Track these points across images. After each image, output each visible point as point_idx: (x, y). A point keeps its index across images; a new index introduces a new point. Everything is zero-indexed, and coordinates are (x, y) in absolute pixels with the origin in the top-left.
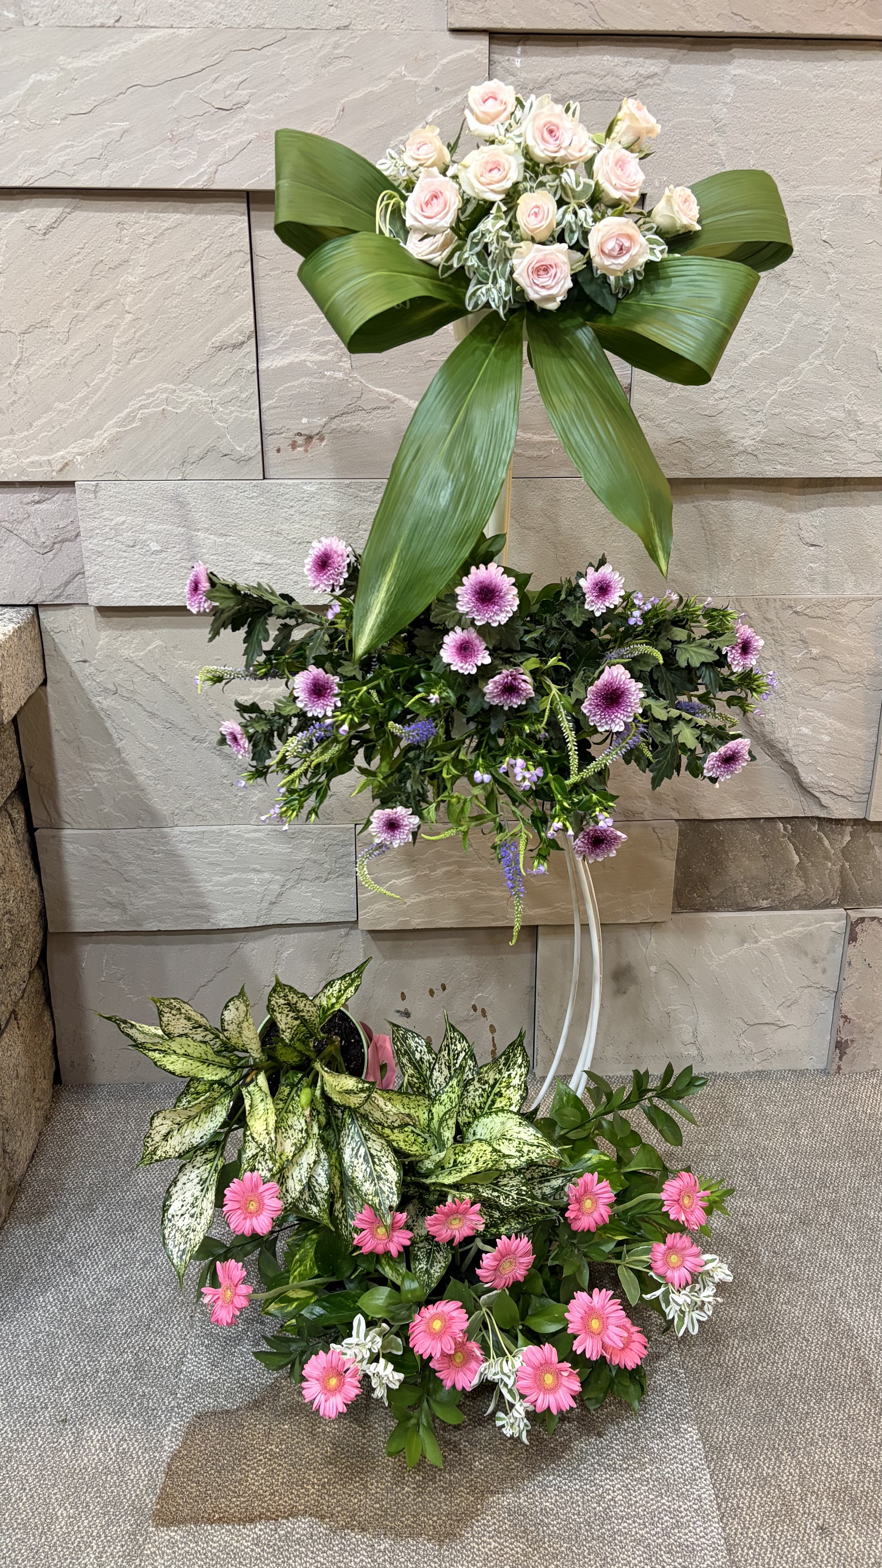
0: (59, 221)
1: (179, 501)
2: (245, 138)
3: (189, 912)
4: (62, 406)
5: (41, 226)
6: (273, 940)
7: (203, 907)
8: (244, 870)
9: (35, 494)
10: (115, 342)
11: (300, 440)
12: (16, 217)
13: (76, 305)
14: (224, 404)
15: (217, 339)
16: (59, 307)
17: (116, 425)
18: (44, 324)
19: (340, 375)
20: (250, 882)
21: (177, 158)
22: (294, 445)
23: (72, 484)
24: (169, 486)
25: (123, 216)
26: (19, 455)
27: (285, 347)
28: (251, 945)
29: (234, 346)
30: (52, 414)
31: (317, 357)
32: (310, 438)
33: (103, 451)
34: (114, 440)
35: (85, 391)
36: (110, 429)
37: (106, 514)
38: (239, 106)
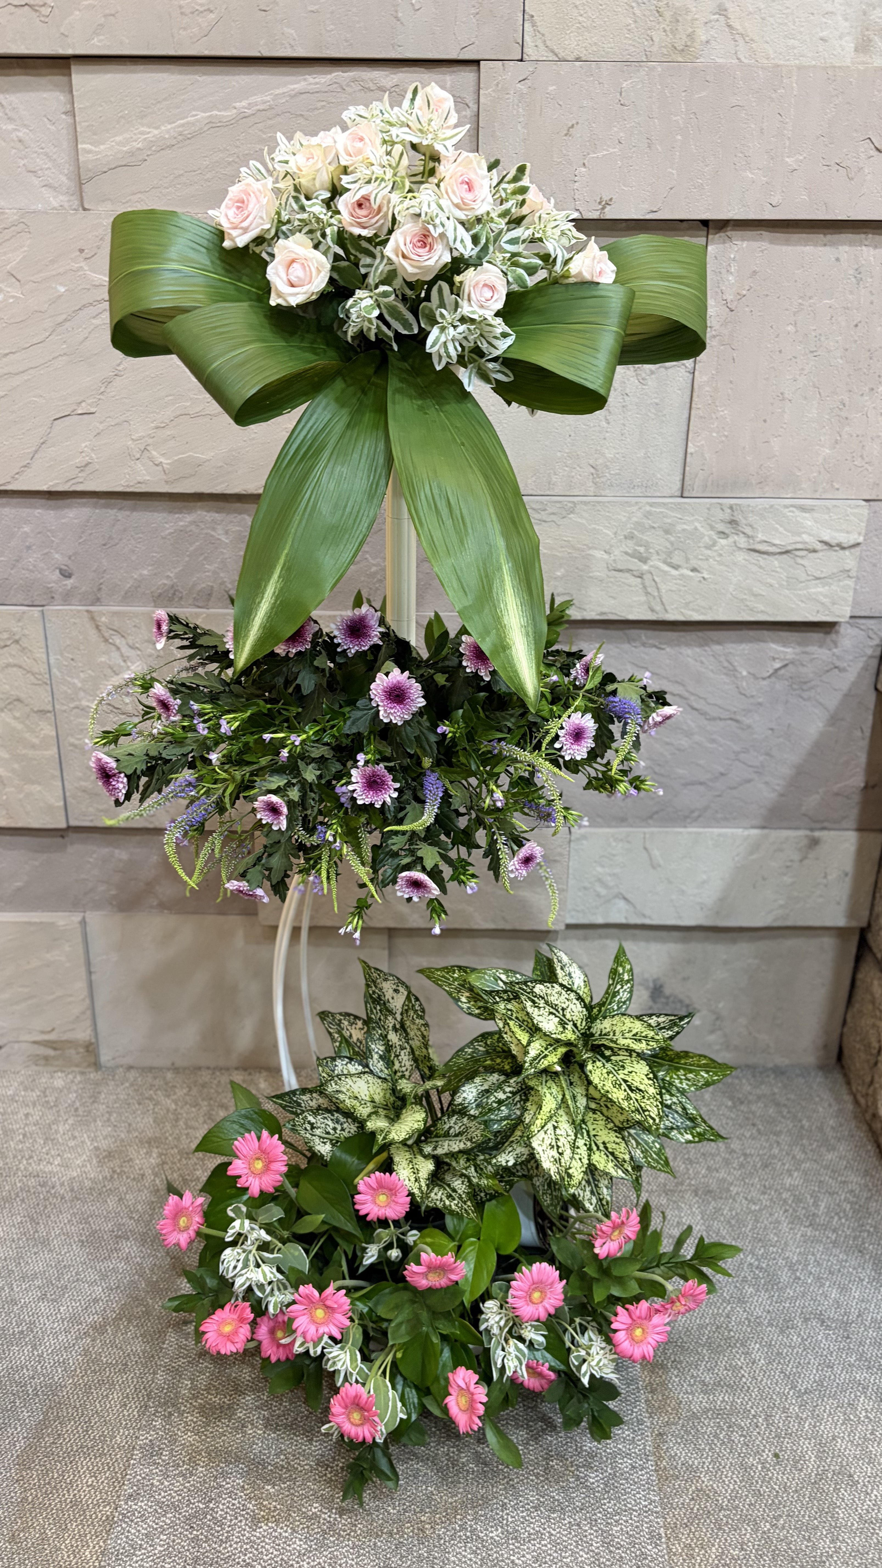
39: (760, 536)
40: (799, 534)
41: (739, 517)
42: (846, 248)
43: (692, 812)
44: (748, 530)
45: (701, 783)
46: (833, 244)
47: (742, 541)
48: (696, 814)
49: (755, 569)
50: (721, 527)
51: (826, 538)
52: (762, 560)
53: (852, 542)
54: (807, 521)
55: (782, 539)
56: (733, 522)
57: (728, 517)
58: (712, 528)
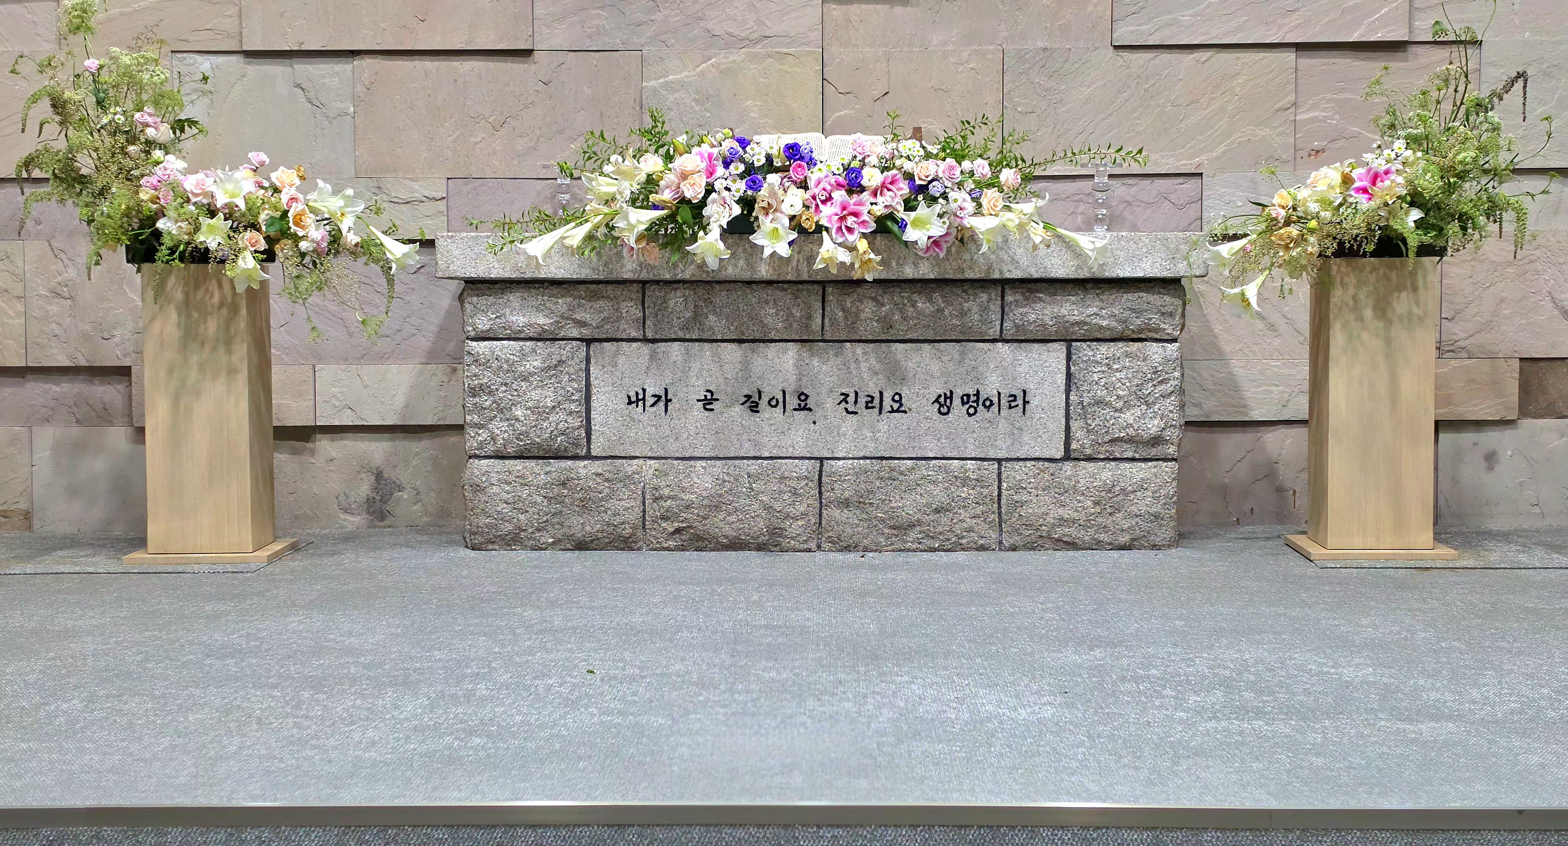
0: (1211, 57)
1: (1253, 181)
2: (1298, 22)
3: (1237, 409)
4: (1200, 138)
5: (1202, 60)
6: (1282, 431)
7: (1245, 407)
8: (1269, 385)
9: (1181, 180)
10: (1229, 108)
11: (1313, 153)
12: (1191, 56)
13: (1213, 93)
14: (1278, 135)
15: (1277, 106)
16: (1205, 94)
17: (1225, 146)
18: (1197, 101)
19: (1335, 122)
20: (1272, 392)
21: (1269, 30)
22: (1310, 155)
23: (1202, 174)
24: (1249, 174)
25: (1239, 55)
26: (1178, 161)
27: (1308, 110)
28: (1268, 435)
29: (1285, 109)
30: (1195, 141)
31: (1324, 114)
32: (1318, 152)
33: (1218, 158)
34: (1225, 152)
35: (1212, 131)
36: (1222, 148)
37: (1217, 187)
38: (1297, 9)
39: (393, 195)
40: (413, 193)
41: (381, 185)
42: (417, 62)
43: (385, 354)
44: (386, 191)
45: (387, 337)
46: (412, 60)
47: (385, 198)
48: (387, 356)
49: (393, 211)
50: (374, 190)
51: (427, 195)
52: (397, 207)
53: (440, 197)
54: (416, 186)
55: (404, 196)
56: (379, 188)
57: (376, 185)
58: (370, 191)
